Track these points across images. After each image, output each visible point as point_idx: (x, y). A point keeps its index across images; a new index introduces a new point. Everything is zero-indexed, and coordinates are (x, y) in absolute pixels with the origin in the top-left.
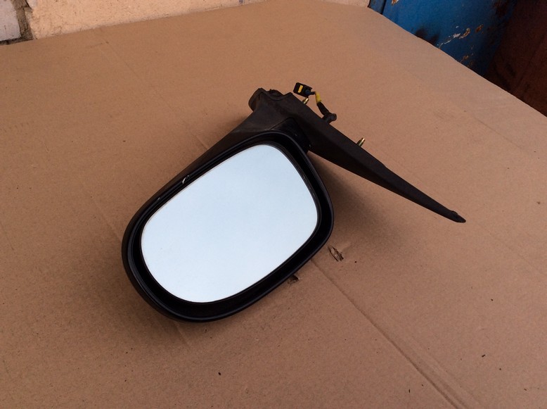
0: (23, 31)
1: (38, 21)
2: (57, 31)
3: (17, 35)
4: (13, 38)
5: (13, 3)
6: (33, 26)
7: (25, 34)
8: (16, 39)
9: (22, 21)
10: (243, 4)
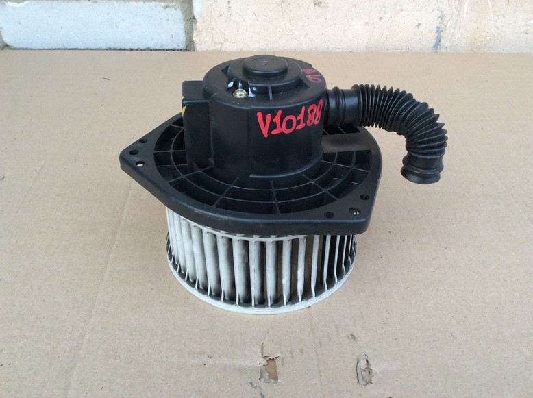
0: (188, 42)
1: (200, 33)
2: (218, 47)
3: (182, 46)
4: (177, 48)
5: (183, 14)
6: (195, 38)
7: (189, 47)
8: (181, 50)
9: (189, 33)
10: (439, 51)
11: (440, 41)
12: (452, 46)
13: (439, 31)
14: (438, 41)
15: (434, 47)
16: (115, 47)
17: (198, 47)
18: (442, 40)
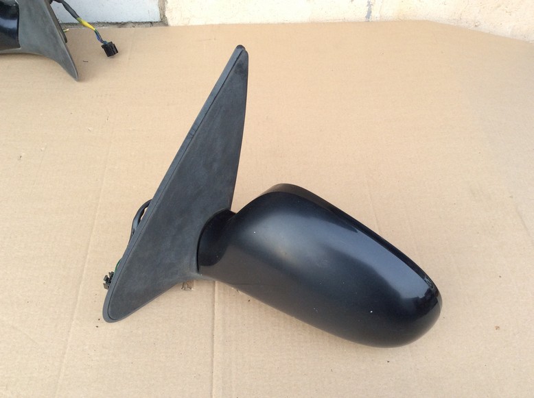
0: (162, 16)
1: (171, 11)
2: (186, 22)
3: (157, 19)
4: (154, 21)
6: (167, 14)
7: (163, 22)
8: (157, 22)
9: (162, 9)
10: (370, 20)
11: (371, 12)
12: (381, 16)
13: (369, 5)
14: (369, 12)
15: (366, 17)
16: (103, 21)
17: (171, 23)
18: (373, 11)
